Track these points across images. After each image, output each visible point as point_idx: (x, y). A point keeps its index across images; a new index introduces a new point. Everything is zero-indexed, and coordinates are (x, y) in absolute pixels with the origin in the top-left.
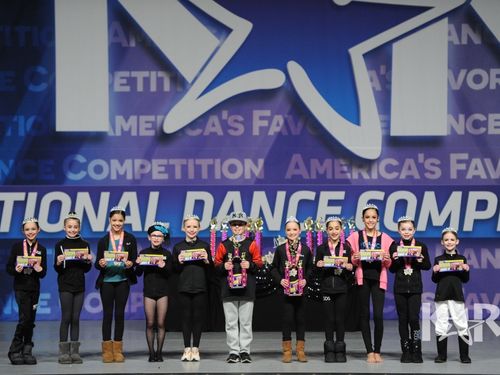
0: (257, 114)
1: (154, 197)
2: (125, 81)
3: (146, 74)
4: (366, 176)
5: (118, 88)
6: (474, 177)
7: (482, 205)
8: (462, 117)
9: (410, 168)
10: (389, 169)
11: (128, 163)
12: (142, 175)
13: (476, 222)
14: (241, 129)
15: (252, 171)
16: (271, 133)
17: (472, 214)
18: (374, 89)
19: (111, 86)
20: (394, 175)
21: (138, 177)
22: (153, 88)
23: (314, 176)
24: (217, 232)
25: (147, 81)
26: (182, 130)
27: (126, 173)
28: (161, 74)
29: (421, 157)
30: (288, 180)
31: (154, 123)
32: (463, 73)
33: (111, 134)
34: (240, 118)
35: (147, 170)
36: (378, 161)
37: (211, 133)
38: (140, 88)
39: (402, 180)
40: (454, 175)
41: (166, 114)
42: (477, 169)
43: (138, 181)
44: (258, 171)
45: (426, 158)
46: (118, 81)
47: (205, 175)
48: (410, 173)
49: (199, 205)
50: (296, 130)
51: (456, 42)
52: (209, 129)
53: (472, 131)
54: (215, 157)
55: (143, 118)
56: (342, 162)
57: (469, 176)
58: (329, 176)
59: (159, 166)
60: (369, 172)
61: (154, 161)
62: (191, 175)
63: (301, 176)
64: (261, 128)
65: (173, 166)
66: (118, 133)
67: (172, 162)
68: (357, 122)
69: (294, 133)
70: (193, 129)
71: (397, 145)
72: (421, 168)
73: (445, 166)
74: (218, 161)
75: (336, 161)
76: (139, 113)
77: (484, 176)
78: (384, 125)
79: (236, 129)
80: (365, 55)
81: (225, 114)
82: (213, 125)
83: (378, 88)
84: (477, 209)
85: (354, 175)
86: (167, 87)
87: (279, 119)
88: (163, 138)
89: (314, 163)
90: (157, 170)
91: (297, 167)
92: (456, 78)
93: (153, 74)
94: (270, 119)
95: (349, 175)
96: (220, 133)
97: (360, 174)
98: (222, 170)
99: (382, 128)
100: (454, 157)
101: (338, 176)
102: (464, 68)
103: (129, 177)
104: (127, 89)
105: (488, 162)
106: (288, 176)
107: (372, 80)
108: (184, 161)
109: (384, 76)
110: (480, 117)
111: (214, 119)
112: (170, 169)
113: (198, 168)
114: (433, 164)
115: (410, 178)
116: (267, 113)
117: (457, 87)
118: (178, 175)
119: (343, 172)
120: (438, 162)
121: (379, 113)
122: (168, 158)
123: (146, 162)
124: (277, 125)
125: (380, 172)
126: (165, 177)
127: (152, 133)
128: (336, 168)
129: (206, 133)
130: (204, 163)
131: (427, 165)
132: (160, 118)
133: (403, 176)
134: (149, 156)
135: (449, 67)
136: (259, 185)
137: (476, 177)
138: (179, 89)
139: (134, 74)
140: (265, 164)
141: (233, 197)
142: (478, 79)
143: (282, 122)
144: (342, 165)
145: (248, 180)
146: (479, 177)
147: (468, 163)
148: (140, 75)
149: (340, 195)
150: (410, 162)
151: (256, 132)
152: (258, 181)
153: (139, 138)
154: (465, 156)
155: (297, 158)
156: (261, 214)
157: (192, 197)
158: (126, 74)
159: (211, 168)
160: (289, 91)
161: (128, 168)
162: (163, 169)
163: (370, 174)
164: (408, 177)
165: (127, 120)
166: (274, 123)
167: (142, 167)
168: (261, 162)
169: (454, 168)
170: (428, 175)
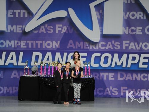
0: (57, 26)
1: (21, 54)
2: (11, 13)
3: (19, 11)
4: (94, 48)
5: (9, 16)
6: (131, 49)
7: (134, 58)
8: (127, 28)
9: (109, 46)
10: (102, 45)
11: (12, 42)
12: (17, 46)
13: (132, 64)
14: (52, 31)
15: (55, 45)
16: (62, 32)
17: (130, 62)
18: (98, 18)
19: (7, 15)
20: (104, 48)
21: (16, 47)
22: (22, 16)
23: (77, 48)
24: (43, 66)
25: (19, 13)
26: (32, 31)
27: (11, 45)
28: (24, 11)
29: (113, 42)
30: (68, 49)
31: (22, 28)
32: (128, 13)
33: (7, 31)
34: (52, 27)
35: (19, 44)
36: (99, 43)
37: (41, 32)
38: (17, 16)
39: (107, 49)
40: (124, 48)
41: (26, 25)
42: (133, 46)
43: (16, 48)
44: (57, 45)
45: (115, 42)
46: (9, 13)
47: (39, 47)
48: (109, 47)
49: (37, 57)
50: (71, 32)
51: (126, 2)
52: (41, 31)
53: (130, 33)
54: (43, 40)
55: (18, 26)
56: (87, 43)
57: (130, 49)
58: (82, 48)
59: (23, 43)
60: (96, 46)
61: (22, 41)
62: (34, 46)
63: (72, 48)
64: (59, 31)
65: (28, 43)
66: (9, 31)
67: (28, 42)
68: (92, 29)
69: (70, 33)
70: (36, 30)
71: (105, 37)
72: (113, 46)
73: (121, 45)
74: (44, 42)
75: (84, 42)
76: (16, 25)
77: (134, 49)
78: (101, 30)
79: (50, 31)
80: (95, 6)
81: (46, 26)
82: (42, 29)
83: (99, 18)
84: (132, 60)
85: (90, 47)
86: (26, 16)
87: (65, 28)
88: (25, 33)
89: (77, 43)
90: (22, 44)
91: (71, 44)
92: (126, 15)
93: (22, 11)
94: (62, 28)
95: (89, 48)
96: (45, 32)
97: (92, 47)
98: (45, 45)
99: (100, 32)
100: (124, 42)
101: (85, 48)
102: (129, 11)
103: (13, 47)
104: (12, 16)
105: (136, 44)
106: (68, 47)
107: (97, 15)
108: (32, 42)
109: (101, 14)
110: (134, 28)
111: (43, 27)
112: (27, 44)
113: (37, 44)
114: (117, 44)
115: (109, 49)
116: (61, 26)
117: (126, 18)
118: (30, 46)
119: (87, 46)
120: (119, 43)
121: (99, 26)
122: (27, 40)
123: (19, 42)
124: (64, 30)
125: (99, 47)
126: (25, 47)
127: (21, 32)
128: (84, 45)
129: (40, 32)
130: (39, 42)
131: (115, 45)
132: (24, 26)
133: (107, 48)
134: (20, 40)
135: (123, 11)
136: (58, 50)
137: (132, 49)
138: (31, 17)
139: (15, 11)
140: (60, 43)
141: (49, 54)
142: (133, 15)
143: (66, 29)
144: (86, 44)
145: (54, 48)
146: (133, 49)
147: (129, 44)
148: (17, 11)
149: (86, 54)
150: (109, 43)
151: (57, 32)
152: (58, 49)
153: (16, 33)
154: (128, 42)
155: (71, 41)
156: (58, 60)
157: (35, 54)
158: (12, 11)
159: (41, 44)
160: (69, 18)
161: (12, 44)
162: (25, 44)
163: (96, 47)
164: (109, 48)
165: (12, 27)
166: (63, 29)
167: (18, 43)
168: (59, 42)
169: (125, 46)
170: (116, 48)
